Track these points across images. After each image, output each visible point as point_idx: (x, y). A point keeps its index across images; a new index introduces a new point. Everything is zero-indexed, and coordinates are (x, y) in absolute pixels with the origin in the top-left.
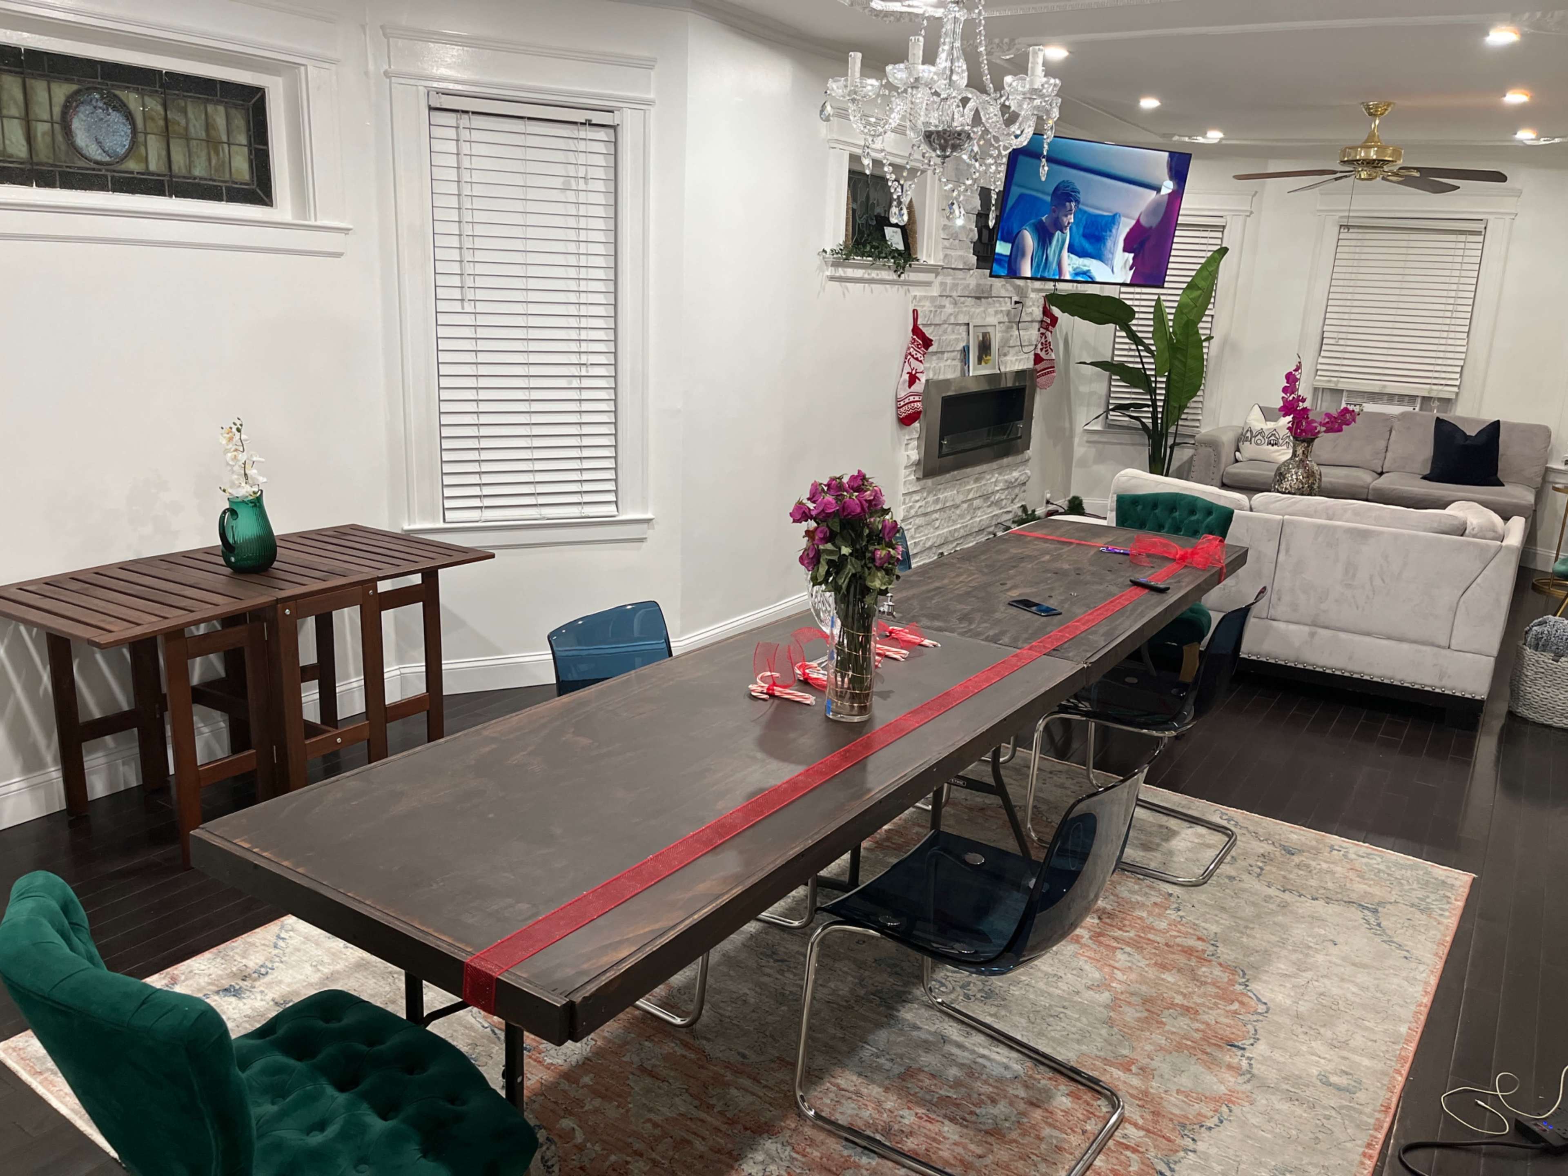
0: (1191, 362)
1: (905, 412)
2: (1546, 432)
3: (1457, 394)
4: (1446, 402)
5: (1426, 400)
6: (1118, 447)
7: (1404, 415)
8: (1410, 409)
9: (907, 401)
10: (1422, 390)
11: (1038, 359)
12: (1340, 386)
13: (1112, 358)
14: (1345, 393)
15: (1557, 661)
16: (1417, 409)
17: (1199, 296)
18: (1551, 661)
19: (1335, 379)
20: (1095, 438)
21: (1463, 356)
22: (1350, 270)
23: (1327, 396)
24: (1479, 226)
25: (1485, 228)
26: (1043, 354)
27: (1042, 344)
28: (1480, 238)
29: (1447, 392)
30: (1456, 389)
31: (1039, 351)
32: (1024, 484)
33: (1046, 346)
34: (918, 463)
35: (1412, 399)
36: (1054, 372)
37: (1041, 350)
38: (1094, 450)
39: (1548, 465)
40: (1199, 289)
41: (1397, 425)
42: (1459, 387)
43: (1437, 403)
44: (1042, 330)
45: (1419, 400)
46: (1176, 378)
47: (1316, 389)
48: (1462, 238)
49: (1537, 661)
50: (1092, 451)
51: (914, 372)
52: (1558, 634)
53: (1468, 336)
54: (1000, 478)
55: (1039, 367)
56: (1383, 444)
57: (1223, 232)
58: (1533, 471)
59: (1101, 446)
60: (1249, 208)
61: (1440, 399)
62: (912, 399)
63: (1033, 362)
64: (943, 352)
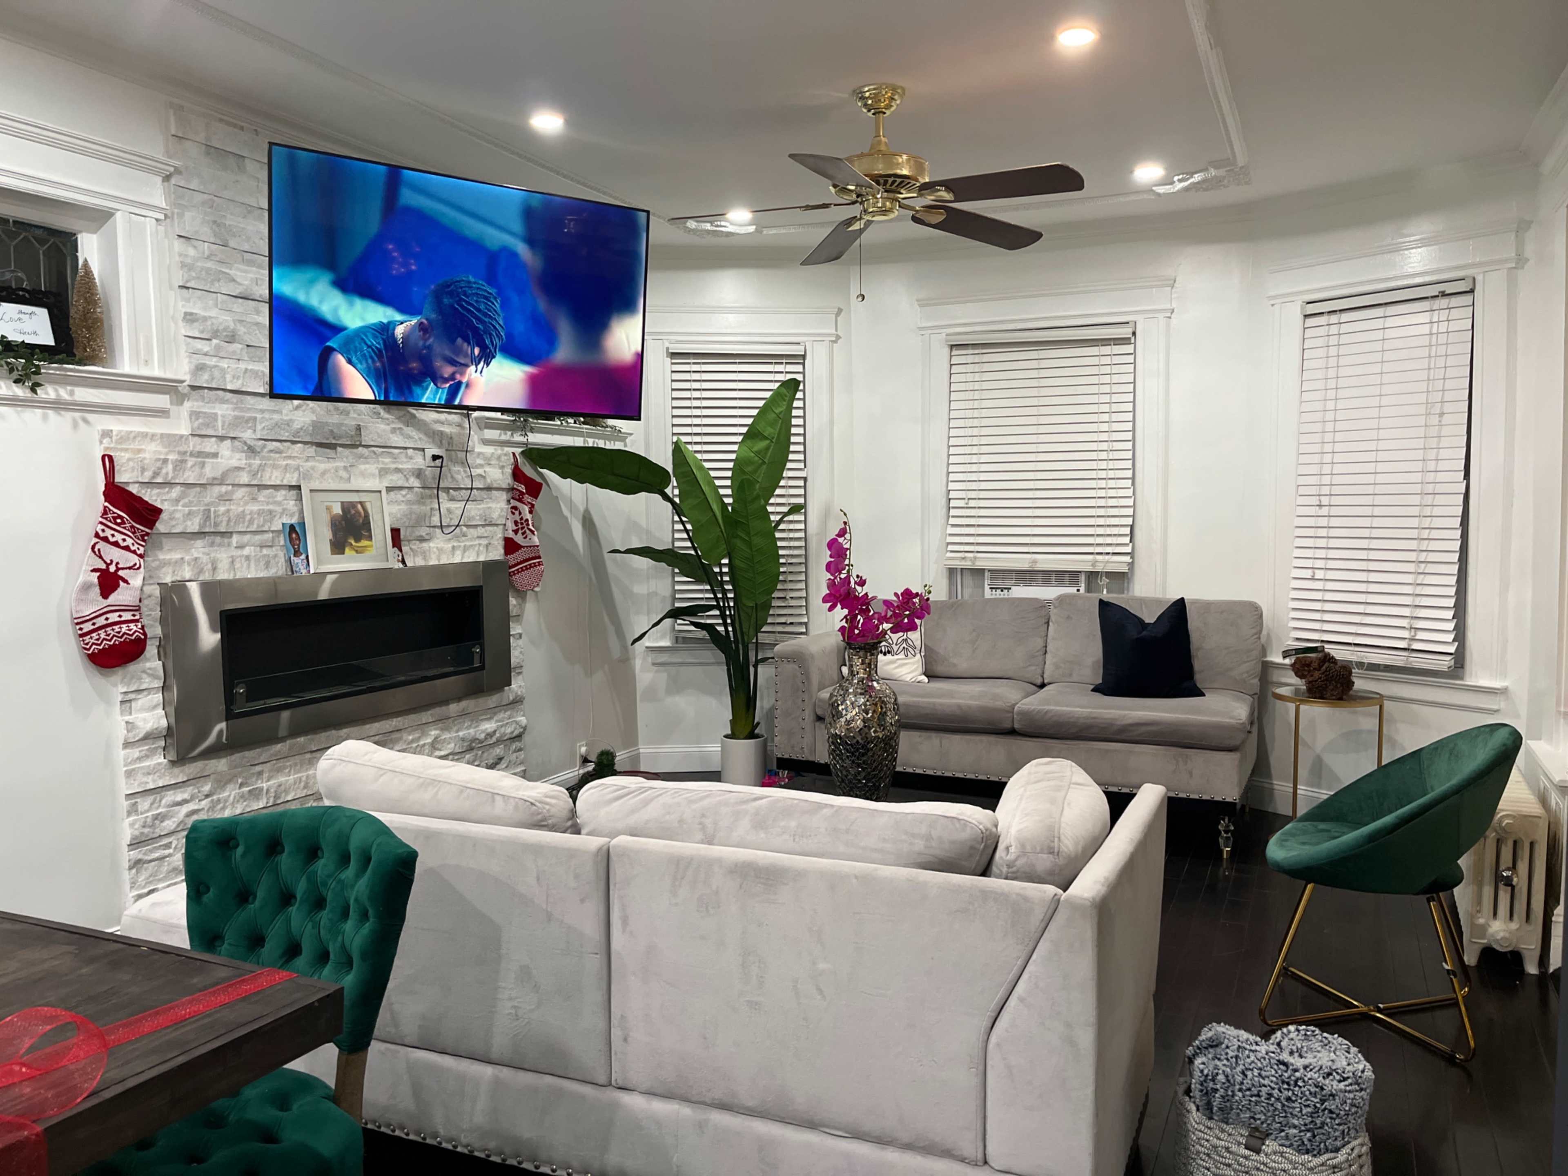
0: (757, 541)
1: (101, 640)
2: (1254, 611)
3: (1131, 565)
4: (1121, 578)
5: (1092, 576)
6: (699, 669)
7: (1061, 599)
8: (1073, 590)
9: (101, 621)
10: (1083, 564)
11: (510, 546)
12: (979, 564)
13: (673, 544)
14: (987, 574)
15: (1258, 1152)
16: (1082, 590)
17: (767, 448)
18: (1243, 1151)
19: (971, 555)
20: (664, 658)
21: (1130, 511)
22: (969, 404)
23: (969, 580)
24: (1125, 332)
25: (1134, 334)
26: (519, 539)
27: (516, 523)
28: (1129, 349)
29: (1119, 564)
30: (1127, 559)
31: (511, 534)
32: (519, 737)
33: (521, 526)
34: (169, 732)
35: (1072, 576)
36: (540, 564)
37: (516, 532)
38: (664, 676)
39: (1269, 659)
40: (766, 438)
41: (1054, 612)
42: (1131, 554)
43: (1105, 580)
44: (514, 503)
45: (1083, 578)
46: (742, 565)
47: (952, 571)
48: (1106, 350)
49: (1215, 1147)
50: (663, 677)
51: (112, 569)
52: (1247, 1083)
53: (1133, 484)
54: (446, 736)
55: (513, 558)
56: (1040, 642)
57: (803, 364)
58: (1246, 669)
59: (673, 670)
60: (834, 331)
61: (1109, 574)
62: (113, 617)
63: (502, 551)
64: (228, 534)
